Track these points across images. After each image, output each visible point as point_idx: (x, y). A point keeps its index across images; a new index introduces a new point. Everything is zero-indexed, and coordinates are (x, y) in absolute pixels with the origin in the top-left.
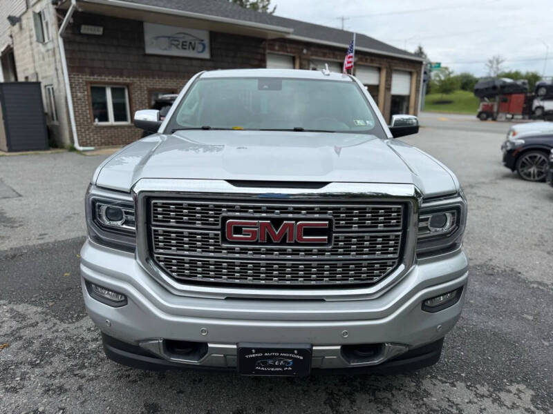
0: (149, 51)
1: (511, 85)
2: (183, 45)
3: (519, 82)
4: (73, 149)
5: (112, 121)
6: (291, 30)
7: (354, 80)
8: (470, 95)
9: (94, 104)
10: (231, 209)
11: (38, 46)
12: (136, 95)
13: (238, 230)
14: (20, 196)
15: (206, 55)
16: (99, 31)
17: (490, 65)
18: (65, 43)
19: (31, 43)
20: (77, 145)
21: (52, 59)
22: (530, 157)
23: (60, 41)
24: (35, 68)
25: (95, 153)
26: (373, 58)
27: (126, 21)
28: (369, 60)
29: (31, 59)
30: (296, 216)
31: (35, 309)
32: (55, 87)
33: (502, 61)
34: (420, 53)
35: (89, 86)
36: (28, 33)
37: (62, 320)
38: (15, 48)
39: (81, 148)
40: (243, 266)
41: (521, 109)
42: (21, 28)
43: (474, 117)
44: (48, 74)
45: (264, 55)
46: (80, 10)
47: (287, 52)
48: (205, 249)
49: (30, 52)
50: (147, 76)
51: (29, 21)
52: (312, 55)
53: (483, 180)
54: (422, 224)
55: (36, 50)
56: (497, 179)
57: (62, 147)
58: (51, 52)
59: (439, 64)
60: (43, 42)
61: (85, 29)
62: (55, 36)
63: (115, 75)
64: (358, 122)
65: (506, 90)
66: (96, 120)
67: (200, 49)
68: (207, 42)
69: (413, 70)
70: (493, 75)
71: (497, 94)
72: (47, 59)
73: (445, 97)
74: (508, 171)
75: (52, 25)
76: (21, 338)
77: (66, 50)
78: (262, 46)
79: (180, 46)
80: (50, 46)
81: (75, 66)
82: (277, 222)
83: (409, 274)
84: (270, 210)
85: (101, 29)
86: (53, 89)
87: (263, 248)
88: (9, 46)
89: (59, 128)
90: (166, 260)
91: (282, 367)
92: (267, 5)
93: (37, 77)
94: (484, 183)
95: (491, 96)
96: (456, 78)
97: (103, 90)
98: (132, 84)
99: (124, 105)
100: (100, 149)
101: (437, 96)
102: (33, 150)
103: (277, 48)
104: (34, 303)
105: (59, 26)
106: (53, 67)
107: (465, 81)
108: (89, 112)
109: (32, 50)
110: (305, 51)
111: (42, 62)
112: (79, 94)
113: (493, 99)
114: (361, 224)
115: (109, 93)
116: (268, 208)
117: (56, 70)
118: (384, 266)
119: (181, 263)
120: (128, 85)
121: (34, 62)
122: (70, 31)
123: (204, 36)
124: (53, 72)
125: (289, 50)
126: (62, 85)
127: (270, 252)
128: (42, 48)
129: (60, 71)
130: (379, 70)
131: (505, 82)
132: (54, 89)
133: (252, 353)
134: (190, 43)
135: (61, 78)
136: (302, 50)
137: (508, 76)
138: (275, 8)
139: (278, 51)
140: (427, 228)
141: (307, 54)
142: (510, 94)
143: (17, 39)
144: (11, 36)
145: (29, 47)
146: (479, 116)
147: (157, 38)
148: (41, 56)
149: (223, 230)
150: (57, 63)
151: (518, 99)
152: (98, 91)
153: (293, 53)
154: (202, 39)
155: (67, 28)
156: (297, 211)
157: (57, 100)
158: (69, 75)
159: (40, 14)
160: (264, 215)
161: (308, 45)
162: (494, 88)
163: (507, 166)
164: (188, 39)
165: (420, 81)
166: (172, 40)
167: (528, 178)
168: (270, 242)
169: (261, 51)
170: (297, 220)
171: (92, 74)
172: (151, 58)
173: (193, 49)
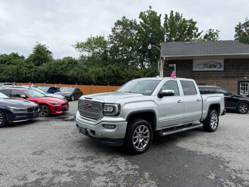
0: (194, 70)
13: (83, 106)
15: (222, 69)
30: (88, 104)
40: (84, 112)
48: (81, 109)
54: (105, 109)
67: (219, 66)
68: (223, 64)
79: (209, 67)
82: (86, 105)
83: (102, 119)
85: (175, 65)
87: (85, 109)
105: (162, 66)
114: (95, 106)
118: (98, 116)
122: (166, 67)
123: (222, 62)
147: (198, 65)
154: (220, 63)
160: (85, 103)
164: (213, 64)
166: (205, 65)
172: (195, 72)
173: (215, 67)
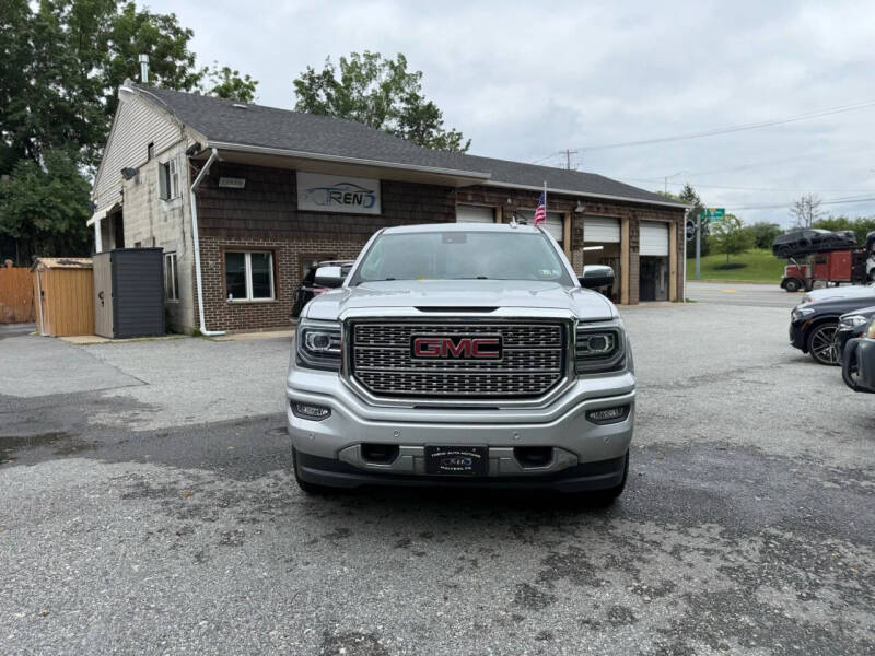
0: (302, 206)
1: (828, 239)
2: (345, 198)
3: (841, 234)
4: (197, 334)
5: (250, 297)
6: (488, 175)
7: (543, 232)
8: (768, 254)
9: (228, 274)
10: (419, 329)
11: (160, 204)
12: (284, 263)
13: (424, 347)
14: (147, 384)
15: (376, 210)
16: (240, 184)
17: (798, 210)
18: (197, 198)
19: (150, 201)
20: (203, 329)
21: (178, 220)
22: (825, 332)
23: (193, 196)
24: (151, 232)
25: (225, 338)
26: (609, 206)
27: (274, 170)
28: (602, 210)
29: (148, 221)
30: (472, 334)
31: (207, 472)
32: (179, 255)
33: (817, 204)
34: (689, 195)
35: (224, 251)
36: (146, 189)
37: (238, 480)
38: (125, 207)
39: (209, 333)
40: (429, 378)
41: (849, 273)
42: (137, 182)
43: (778, 287)
44: (170, 238)
45: (453, 208)
46: (221, 159)
47: (485, 203)
48: (397, 364)
49: (148, 212)
50: (299, 239)
51: (150, 175)
52: (520, 206)
53: (762, 364)
54: (580, 344)
55: (156, 209)
56: (782, 363)
57: (182, 333)
58: (177, 212)
59: (723, 210)
60: (168, 198)
61: (224, 183)
62: (185, 192)
63: (257, 237)
64: (544, 271)
65: (822, 246)
66: (231, 296)
67: (368, 202)
68: (377, 194)
69: (671, 221)
70: (804, 224)
71: (809, 253)
72: (170, 220)
73: (733, 258)
74: (799, 352)
75: (183, 178)
76: (202, 490)
77: (198, 208)
78: (450, 196)
79: (342, 200)
80: (177, 203)
81: (207, 228)
82: (456, 340)
83: (572, 388)
84: (450, 330)
85: (244, 181)
86: (175, 256)
87: (445, 361)
88: (117, 204)
89: (179, 307)
90: (366, 376)
91: (463, 466)
92: (458, 140)
93: (154, 242)
94: (761, 367)
95: (800, 256)
96: (749, 231)
97: (242, 257)
98: (278, 249)
99: (267, 276)
100: (233, 333)
101: (722, 258)
102: (147, 336)
103: (470, 198)
104: (204, 468)
105: (193, 179)
106: (178, 230)
107: (762, 234)
108: (222, 286)
109: (151, 209)
110: (509, 201)
111: (162, 223)
112: (211, 263)
113: (802, 260)
114: (526, 341)
115: (248, 260)
116: (449, 328)
117: (184, 233)
118: (548, 379)
119: (377, 377)
120: (273, 251)
121: (152, 223)
122: (204, 185)
123: (374, 186)
124: (177, 235)
125: (486, 200)
126: (189, 252)
127: (450, 365)
128: (165, 206)
129: (188, 235)
130: (619, 222)
131: (818, 234)
132: (178, 258)
133: (437, 452)
134: (356, 196)
135: (189, 243)
136: (506, 199)
137: (825, 225)
138: (468, 144)
139: (472, 201)
140: (585, 348)
141: (512, 204)
142: (829, 251)
143: (129, 196)
144: (122, 193)
145: (146, 205)
146: (783, 286)
147: (311, 191)
148: (163, 216)
149: (412, 347)
150: (185, 225)
151: (843, 259)
152: (235, 258)
153: (493, 203)
154: (372, 189)
155: (202, 182)
156: (473, 330)
157: (179, 271)
158: (200, 238)
159: (167, 166)
160: (446, 334)
161: (513, 192)
162: (803, 242)
163: (795, 345)
164: (353, 190)
165: (682, 235)
166: (333, 193)
167: (826, 361)
168: (450, 357)
169: (450, 203)
170: (473, 337)
171: (229, 237)
172: (306, 216)
173: (359, 203)
